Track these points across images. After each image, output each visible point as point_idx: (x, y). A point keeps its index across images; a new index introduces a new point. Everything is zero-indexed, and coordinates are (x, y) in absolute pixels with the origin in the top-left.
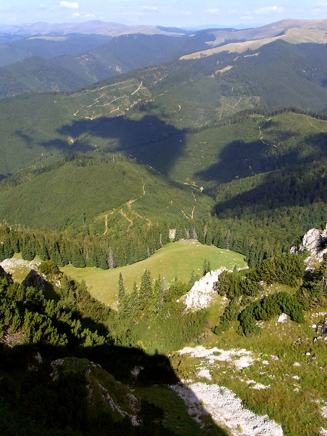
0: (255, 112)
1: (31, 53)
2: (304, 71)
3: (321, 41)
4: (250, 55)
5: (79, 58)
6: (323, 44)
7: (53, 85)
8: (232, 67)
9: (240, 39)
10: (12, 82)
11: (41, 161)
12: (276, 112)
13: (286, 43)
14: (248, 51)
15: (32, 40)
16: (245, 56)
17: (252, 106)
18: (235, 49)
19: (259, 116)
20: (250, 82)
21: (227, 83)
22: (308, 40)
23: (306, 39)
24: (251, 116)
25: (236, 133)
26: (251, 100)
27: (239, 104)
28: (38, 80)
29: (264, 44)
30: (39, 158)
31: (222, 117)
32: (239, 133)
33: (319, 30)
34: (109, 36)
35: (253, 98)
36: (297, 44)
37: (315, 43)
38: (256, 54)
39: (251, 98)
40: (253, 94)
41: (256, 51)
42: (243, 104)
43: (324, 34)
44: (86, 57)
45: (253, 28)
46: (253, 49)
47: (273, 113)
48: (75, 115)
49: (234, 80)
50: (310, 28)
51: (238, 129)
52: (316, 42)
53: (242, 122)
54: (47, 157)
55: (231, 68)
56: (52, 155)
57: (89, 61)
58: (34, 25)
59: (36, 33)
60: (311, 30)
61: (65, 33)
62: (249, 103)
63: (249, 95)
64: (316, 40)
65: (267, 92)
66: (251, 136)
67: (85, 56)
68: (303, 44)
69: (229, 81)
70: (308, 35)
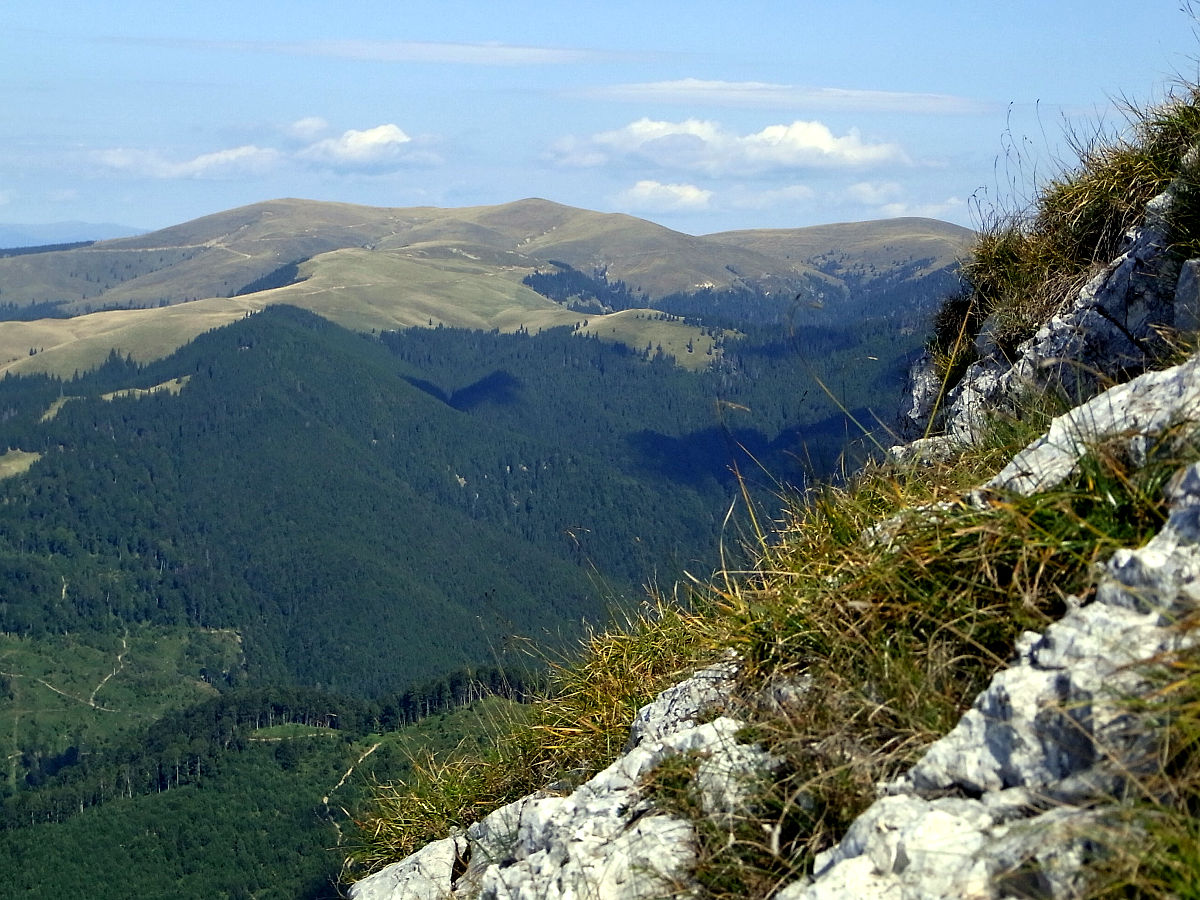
0: (279, 710)
2: (462, 481)
3: (510, 321)
4: (138, 392)
6: (521, 336)
8: (35, 457)
9: (24, 303)
12: (406, 702)
13: (327, 326)
14: (116, 368)
16: (109, 397)
17: (204, 686)
18: (27, 358)
19: (309, 731)
20: (166, 545)
21: (24, 555)
22: (438, 314)
23: (426, 309)
24: (257, 734)
25: (184, 844)
26: (191, 652)
27: (123, 676)
29: (207, 329)
31: (26, 762)
32: (205, 842)
33: (483, 262)
35: (199, 639)
36: (384, 334)
37: (479, 332)
38: (172, 386)
39: (186, 640)
40: (197, 613)
41: (161, 370)
42: (146, 675)
43: (516, 285)
45: (89, 243)
46: (144, 358)
47: (388, 711)
49: (63, 533)
50: (433, 252)
51: (193, 818)
52: (486, 325)
53: (205, 771)
55: (35, 466)
60: (440, 263)
62: (183, 671)
63: (171, 621)
64: (483, 314)
65: (278, 599)
66: (282, 859)
68: (415, 333)
69: (34, 544)
70: (432, 289)
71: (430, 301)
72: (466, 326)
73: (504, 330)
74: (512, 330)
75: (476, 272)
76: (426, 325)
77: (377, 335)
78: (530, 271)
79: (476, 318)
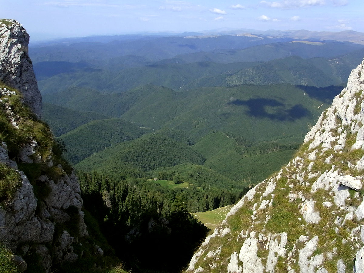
1: (291, 53)
5: (331, 60)
7: (303, 80)
10: (272, 74)
11: (282, 139)
15: (294, 43)
28: (292, 75)
30: (281, 136)
34: (360, 45)
44: (337, 61)
48: (319, 107)
54: (288, 137)
56: (292, 136)
57: (338, 64)
58: (297, 32)
59: (298, 38)
61: (322, 40)
67: (337, 59)
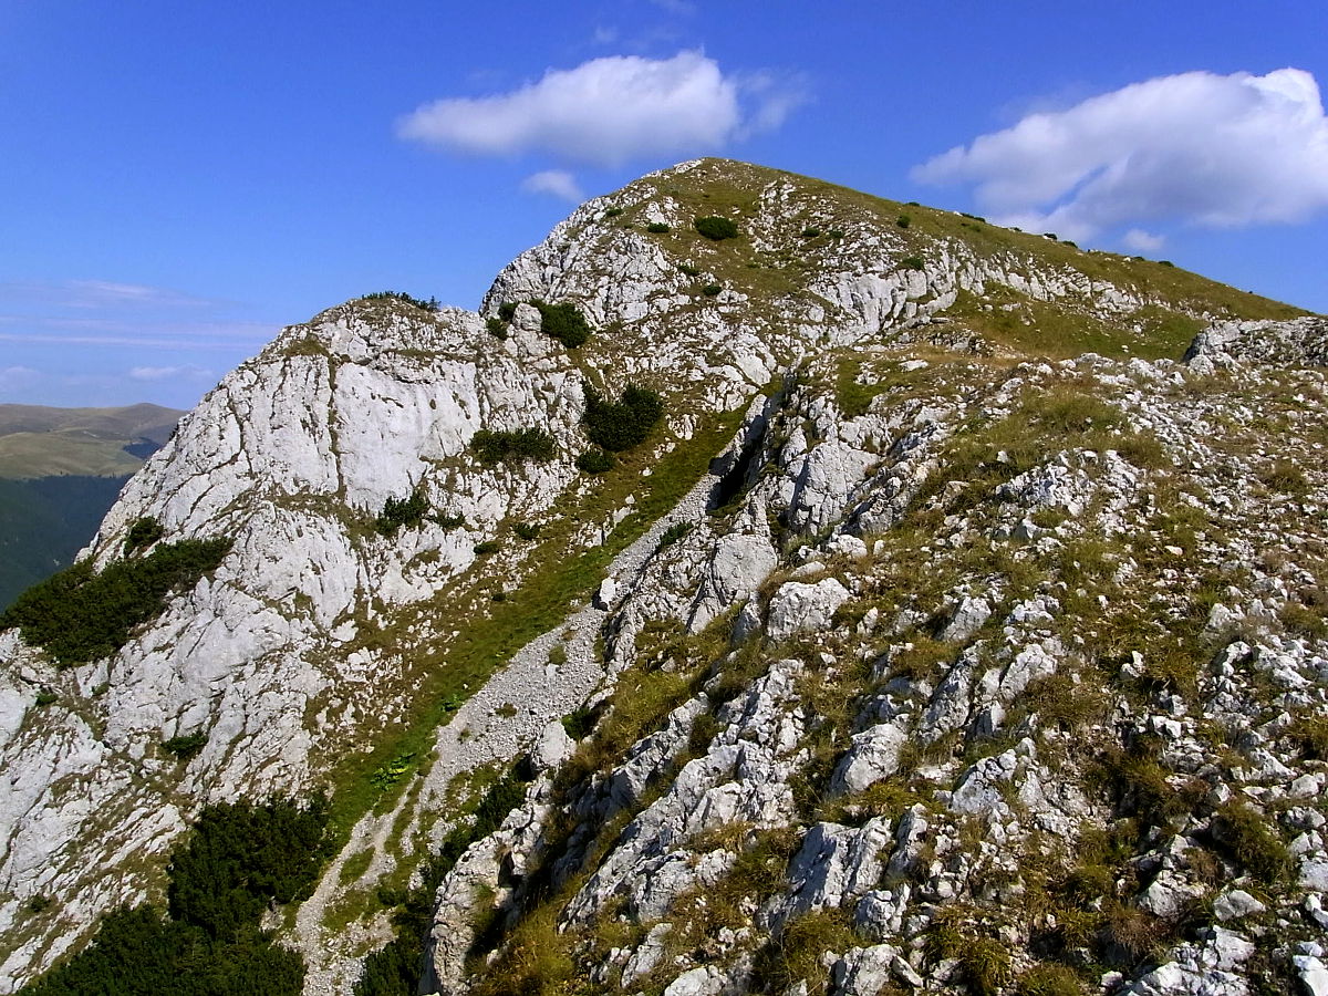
71: (64, 461)
72: (81, 474)
73: (103, 476)
74: (108, 476)
75: (96, 444)
76: (58, 474)
77: (27, 481)
78: (127, 443)
79: (90, 469)
